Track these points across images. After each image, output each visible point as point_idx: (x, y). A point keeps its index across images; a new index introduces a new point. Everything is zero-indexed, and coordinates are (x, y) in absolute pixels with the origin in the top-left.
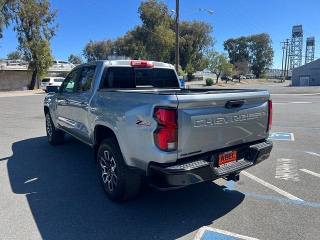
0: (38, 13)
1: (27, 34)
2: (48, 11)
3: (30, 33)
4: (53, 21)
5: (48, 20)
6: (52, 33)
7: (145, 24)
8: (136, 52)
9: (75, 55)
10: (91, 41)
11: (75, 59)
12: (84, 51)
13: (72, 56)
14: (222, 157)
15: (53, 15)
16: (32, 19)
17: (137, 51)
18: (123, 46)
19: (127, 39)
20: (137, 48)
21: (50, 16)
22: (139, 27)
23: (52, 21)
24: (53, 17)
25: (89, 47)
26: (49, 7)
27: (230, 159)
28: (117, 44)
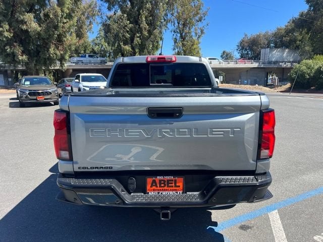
0: (191, 14)
1: (181, 34)
2: (200, 12)
3: (184, 34)
4: (204, 20)
5: (200, 20)
6: (202, 32)
7: (312, 8)
8: (298, 42)
9: (228, 51)
10: (246, 35)
11: (227, 55)
12: (238, 46)
13: (224, 52)
14: (154, 181)
15: (205, 14)
16: (186, 20)
17: (300, 41)
18: (282, 36)
19: (288, 28)
20: (300, 38)
21: (202, 16)
22: (303, 13)
23: (202, 21)
24: (204, 16)
25: (243, 41)
26: (202, 7)
27: (168, 186)
28: (275, 35)
